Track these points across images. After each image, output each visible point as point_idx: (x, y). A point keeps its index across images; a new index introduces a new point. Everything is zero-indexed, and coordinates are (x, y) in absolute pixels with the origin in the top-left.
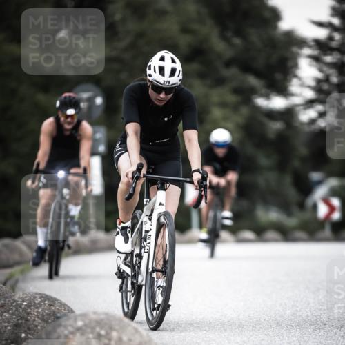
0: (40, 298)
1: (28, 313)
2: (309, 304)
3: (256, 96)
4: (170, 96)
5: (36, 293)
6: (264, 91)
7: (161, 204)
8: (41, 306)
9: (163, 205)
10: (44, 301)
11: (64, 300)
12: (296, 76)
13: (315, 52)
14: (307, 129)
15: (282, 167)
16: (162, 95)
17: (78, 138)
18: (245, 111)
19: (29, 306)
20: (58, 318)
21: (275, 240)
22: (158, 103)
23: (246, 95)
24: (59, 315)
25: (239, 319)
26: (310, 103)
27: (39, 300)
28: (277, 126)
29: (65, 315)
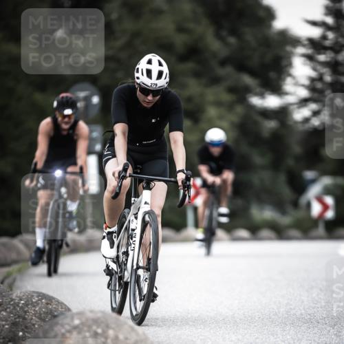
0: (38, 297)
1: (26, 312)
2: (303, 302)
3: (250, 95)
4: (158, 97)
5: (34, 292)
6: (258, 90)
7: (146, 203)
8: (38, 304)
9: (148, 204)
10: (41, 300)
11: (61, 298)
12: (290, 75)
13: (309, 51)
14: (301, 128)
15: (276, 165)
16: (150, 98)
17: (75, 137)
18: (239, 109)
19: (26, 305)
20: (55, 316)
21: (270, 239)
22: (145, 105)
23: (241, 94)
24: (56, 313)
25: (234, 318)
26: (304, 102)
27: (36, 299)
28: (271, 124)
29: (62, 313)
